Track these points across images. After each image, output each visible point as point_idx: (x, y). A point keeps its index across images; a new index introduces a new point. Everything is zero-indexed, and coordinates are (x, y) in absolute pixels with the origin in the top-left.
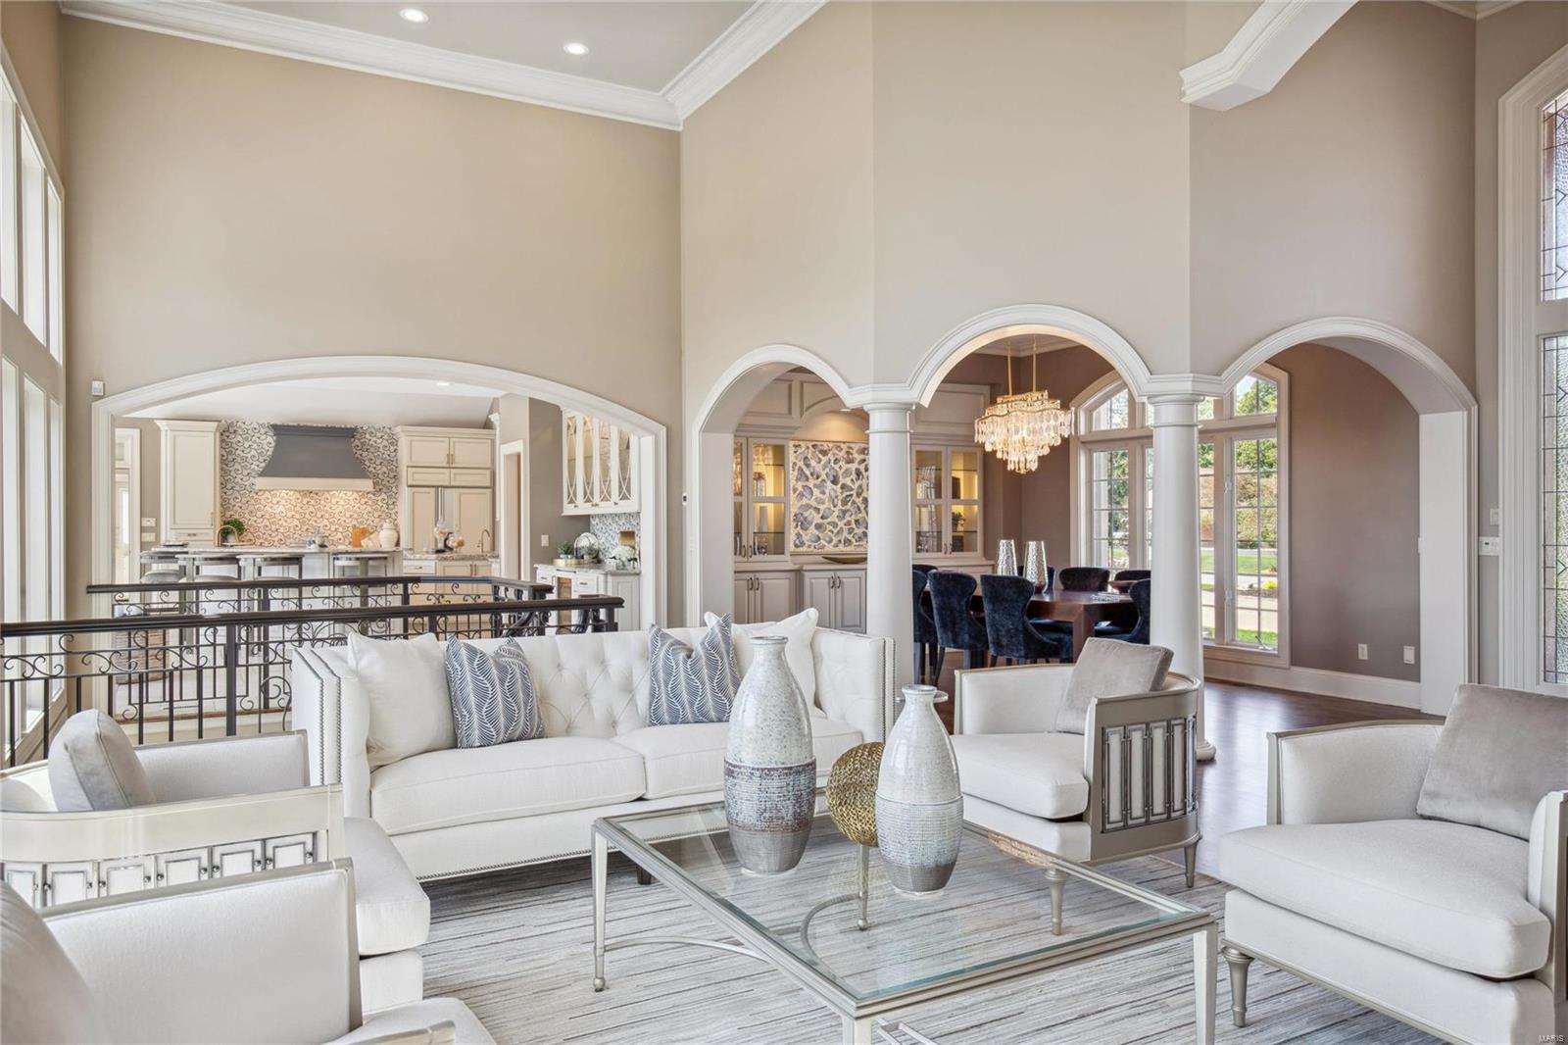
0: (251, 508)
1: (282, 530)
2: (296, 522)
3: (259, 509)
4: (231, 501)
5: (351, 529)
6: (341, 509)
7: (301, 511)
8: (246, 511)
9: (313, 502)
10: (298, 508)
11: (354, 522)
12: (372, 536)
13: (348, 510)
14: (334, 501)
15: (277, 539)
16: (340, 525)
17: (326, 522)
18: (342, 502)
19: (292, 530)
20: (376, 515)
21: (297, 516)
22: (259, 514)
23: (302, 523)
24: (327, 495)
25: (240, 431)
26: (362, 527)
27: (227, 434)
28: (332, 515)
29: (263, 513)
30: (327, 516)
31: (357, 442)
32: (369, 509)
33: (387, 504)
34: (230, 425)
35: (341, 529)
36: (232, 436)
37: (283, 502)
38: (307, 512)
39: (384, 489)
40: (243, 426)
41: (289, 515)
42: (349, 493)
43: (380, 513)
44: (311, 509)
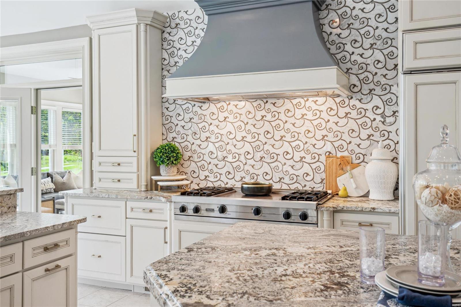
0: (195, 128)
1: (230, 159)
2: (248, 147)
3: (203, 129)
4: (174, 120)
5: (323, 158)
6: (308, 125)
7: (253, 130)
8: (190, 132)
9: (269, 117)
10: (249, 127)
11: (329, 147)
12: (355, 171)
13: (318, 127)
14: (299, 113)
15: (223, 171)
16: (308, 151)
17: (287, 147)
18: (310, 116)
19: (242, 158)
20: (364, 134)
21: (249, 138)
22: (203, 136)
23: (256, 149)
24: (288, 105)
25: (182, 25)
26: (339, 155)
27: (168, 30)
28: (296, 136)
29: (208, 134)
30: (288, 138)
31: (333, 16)
32: (352, 124)
33: (383, 115)
34: (172, 17)
35: (308, 159)
36: (174, 31)
37: (231, 118)
38: (261, 132)
39: (378, 91)
40: (186, 16)
41: (239, 138)
42: (321, 100)
43: (370, 131)
44: (267, 127)
